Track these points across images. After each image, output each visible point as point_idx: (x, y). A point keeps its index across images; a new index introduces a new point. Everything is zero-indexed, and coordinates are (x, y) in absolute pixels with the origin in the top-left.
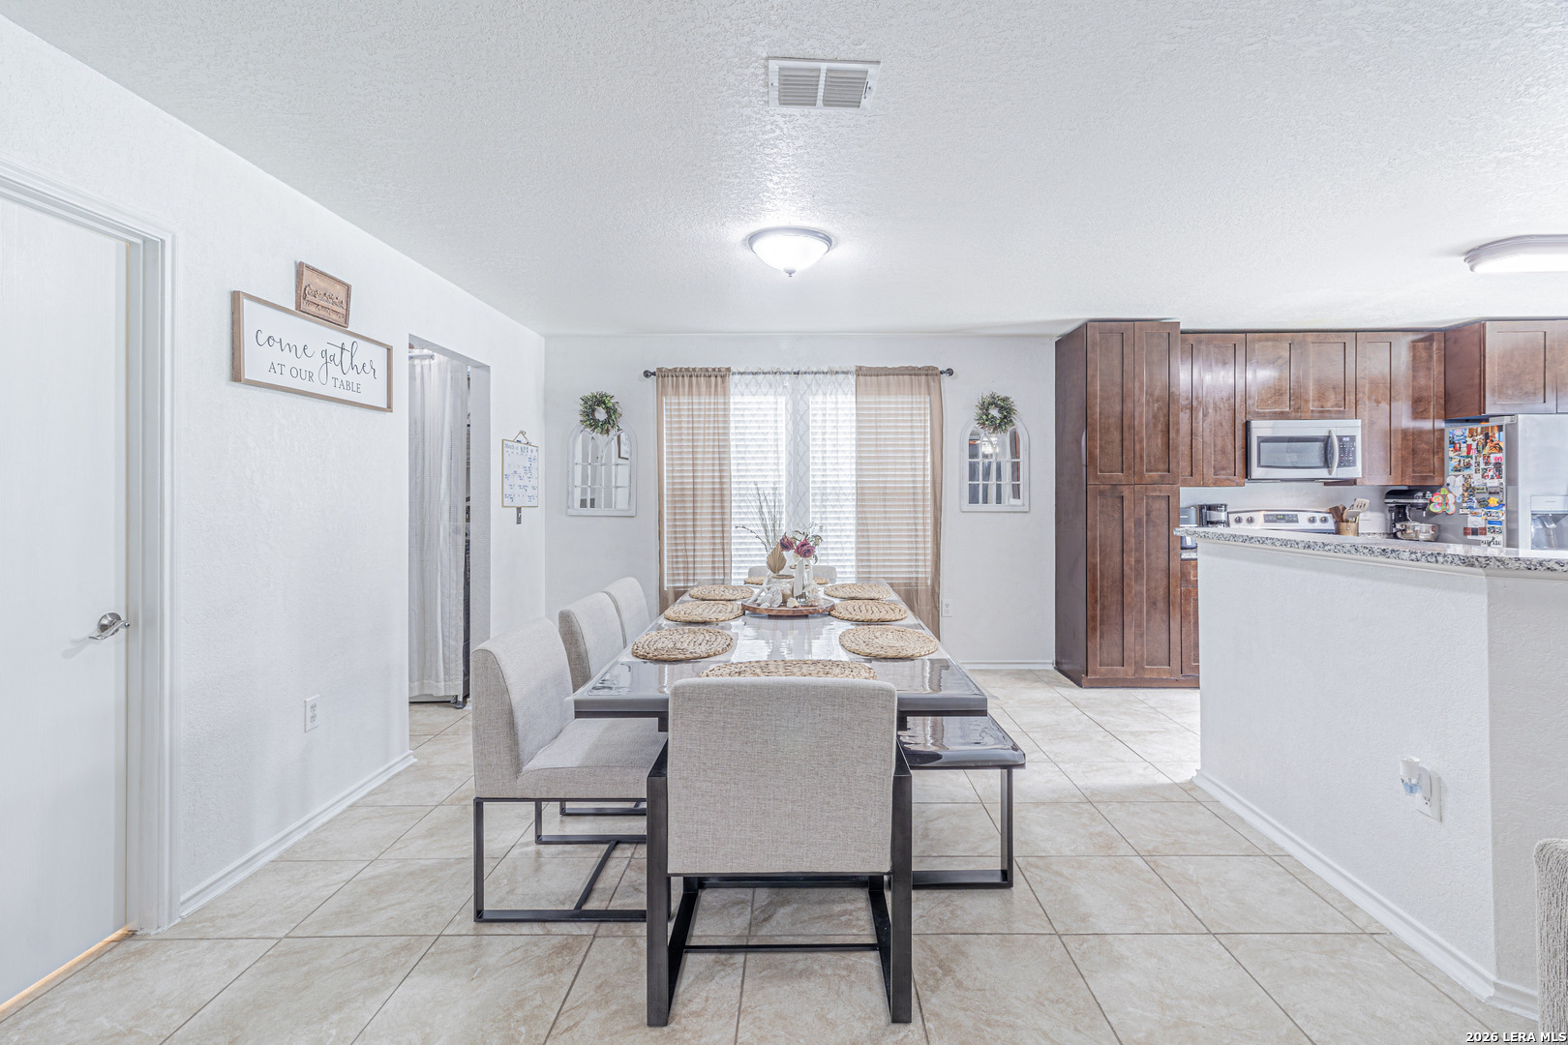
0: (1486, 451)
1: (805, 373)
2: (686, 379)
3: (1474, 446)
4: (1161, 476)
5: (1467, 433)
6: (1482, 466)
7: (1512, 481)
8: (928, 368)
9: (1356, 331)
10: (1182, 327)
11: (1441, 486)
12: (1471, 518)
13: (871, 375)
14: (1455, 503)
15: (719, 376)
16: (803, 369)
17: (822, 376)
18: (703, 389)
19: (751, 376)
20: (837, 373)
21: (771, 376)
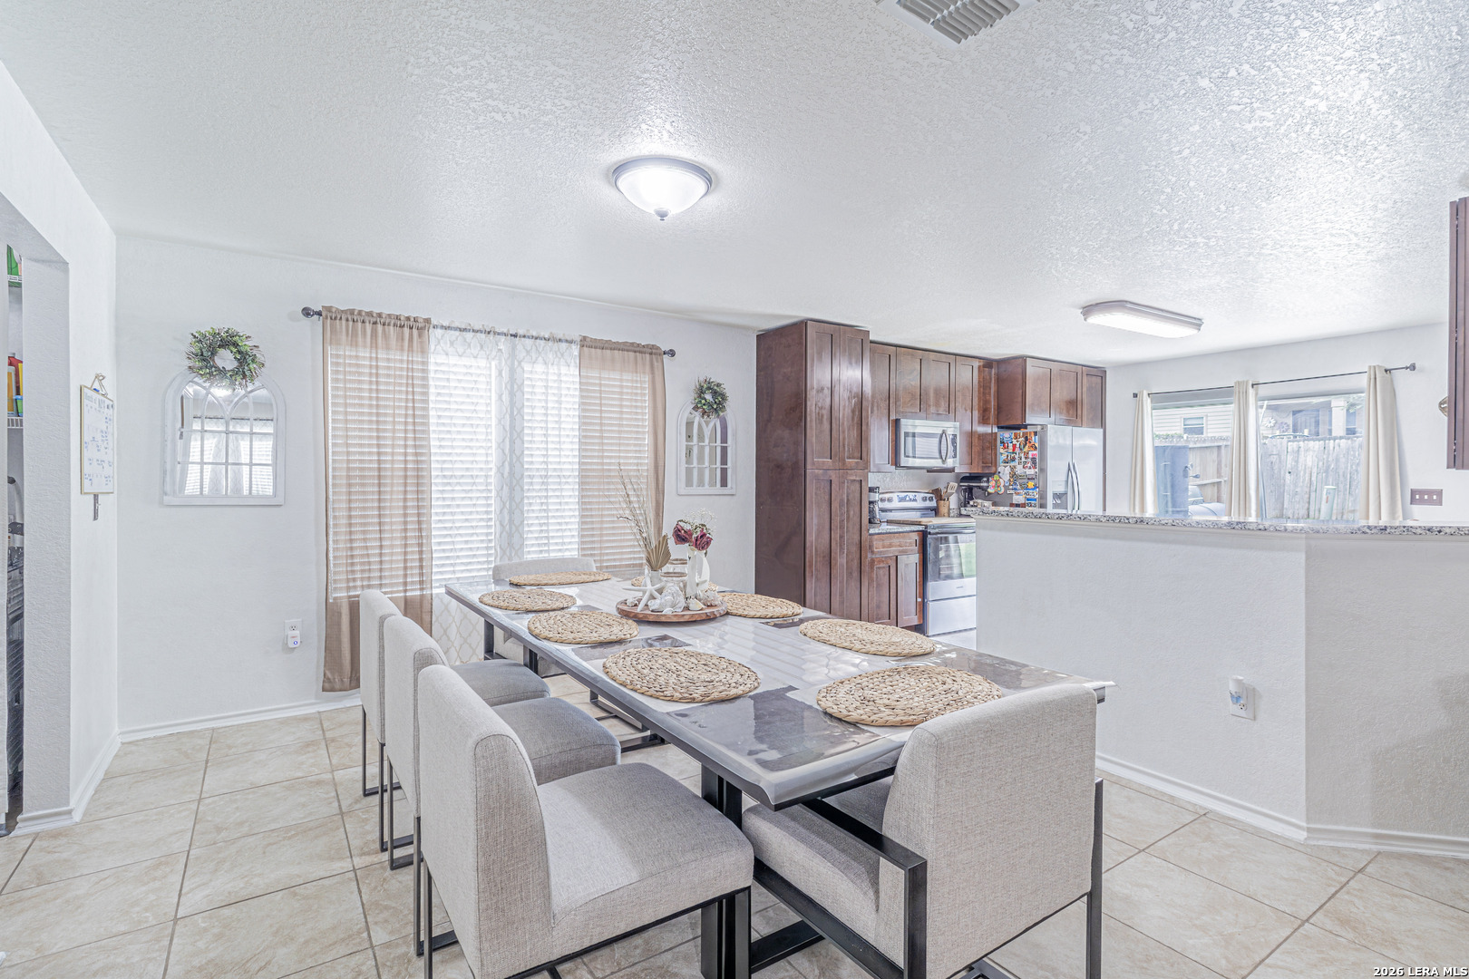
0: (1026, 449)
1: (524, 336)
2: (369, 327)
3: (1018, 446)
4: (857, 463)
5: (1013, 436)
6: (1023, 460)
7: (1043, 470)
8: (653, 347)
9: (956, 355)
10: (872, 337)
11: (994, 474)
12: (1015, 497)
13: (596, 348)
14: (1004, 486)
15: (414, 329)
16: (521, 332)
17: (543, 342)
18: (393, 341)
19: (457, 333)
20: (560, 340)
21: (483, 336)
